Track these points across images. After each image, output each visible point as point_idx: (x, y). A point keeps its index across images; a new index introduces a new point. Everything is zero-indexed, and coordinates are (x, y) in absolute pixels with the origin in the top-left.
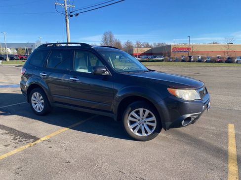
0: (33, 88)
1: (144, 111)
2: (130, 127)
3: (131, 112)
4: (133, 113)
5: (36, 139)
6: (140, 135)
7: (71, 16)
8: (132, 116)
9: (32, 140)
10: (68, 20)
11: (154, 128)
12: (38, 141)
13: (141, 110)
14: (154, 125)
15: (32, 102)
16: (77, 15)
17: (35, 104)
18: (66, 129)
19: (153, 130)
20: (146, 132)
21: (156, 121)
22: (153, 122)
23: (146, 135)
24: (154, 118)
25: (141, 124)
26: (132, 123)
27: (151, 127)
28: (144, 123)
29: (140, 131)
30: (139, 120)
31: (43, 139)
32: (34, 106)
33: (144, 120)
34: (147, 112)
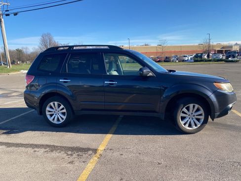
1: (194, 106)
2: (181, 123)
3: (183, 108)
6: (191, 129)
7: (7, 15)
8: (184, 112)
9: (90, 152)
10: (3, 20)
11: (202, 120)
12: (99, 152)
13: (191, 106)
15: (47, 113)
16: (16, 14)
17: (51, 115)
19: (201, 123)
20: (196, 125)
21: (203, 114)
22: (201, 115)
23: (196, 128)
24: (202, 112)
25: (191, 119)
27: (198, 120)
29: (190, 126)
30: (189, 115)
31: (101, 149)
32: (51, 119)
33: (193, 114)
34: (197, 106)
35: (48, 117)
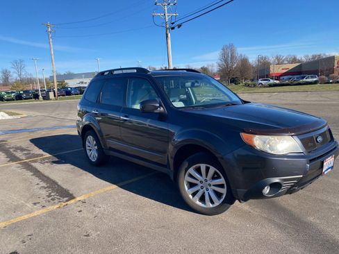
0: (86, 130)
1: (207, 169)
2: (187, 192)
3: (188, 168)
4: (191, 171)
5: (71, 197)
6: (203, 205)
7: (173, 28)
8: (191, 176)
9: (66, 199)
10: (169, 35)
11: (224, 196)
12: (72, 201)
13: (203, 167)
14: (224, 191)
15: (87, 148)
16: (179, 26)
17: (90, 150)
18: (115, 186)
19: (222, 200)
20: (212, 202)
21: (225, 186)
22: (221, 186)
23: (211, 206)
24: (222, 181)
25: (205, 189)
26: (191, 185)
27: (219, 195)
28: (208, 187)
29: (202, 199)
30: (201, 182)
31: (78, 199)
32: (89, 153)
33: (209, 182)
34: (212, 170)
35: (88, 151)
